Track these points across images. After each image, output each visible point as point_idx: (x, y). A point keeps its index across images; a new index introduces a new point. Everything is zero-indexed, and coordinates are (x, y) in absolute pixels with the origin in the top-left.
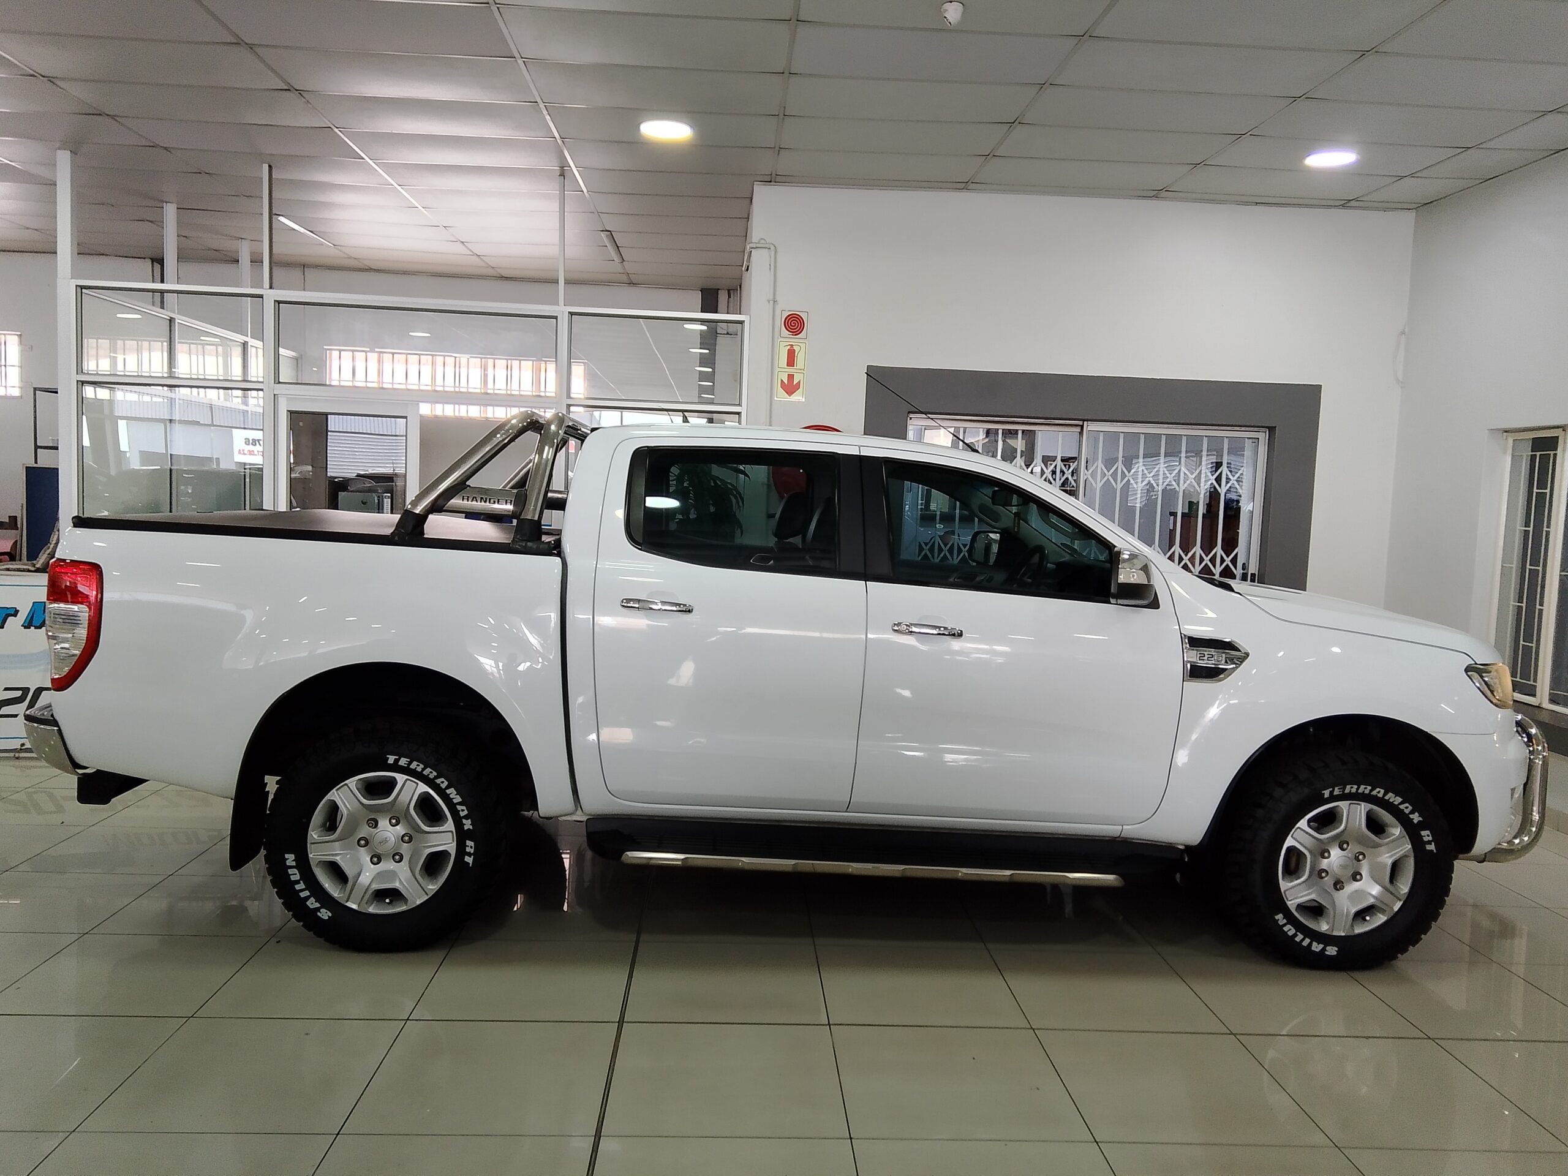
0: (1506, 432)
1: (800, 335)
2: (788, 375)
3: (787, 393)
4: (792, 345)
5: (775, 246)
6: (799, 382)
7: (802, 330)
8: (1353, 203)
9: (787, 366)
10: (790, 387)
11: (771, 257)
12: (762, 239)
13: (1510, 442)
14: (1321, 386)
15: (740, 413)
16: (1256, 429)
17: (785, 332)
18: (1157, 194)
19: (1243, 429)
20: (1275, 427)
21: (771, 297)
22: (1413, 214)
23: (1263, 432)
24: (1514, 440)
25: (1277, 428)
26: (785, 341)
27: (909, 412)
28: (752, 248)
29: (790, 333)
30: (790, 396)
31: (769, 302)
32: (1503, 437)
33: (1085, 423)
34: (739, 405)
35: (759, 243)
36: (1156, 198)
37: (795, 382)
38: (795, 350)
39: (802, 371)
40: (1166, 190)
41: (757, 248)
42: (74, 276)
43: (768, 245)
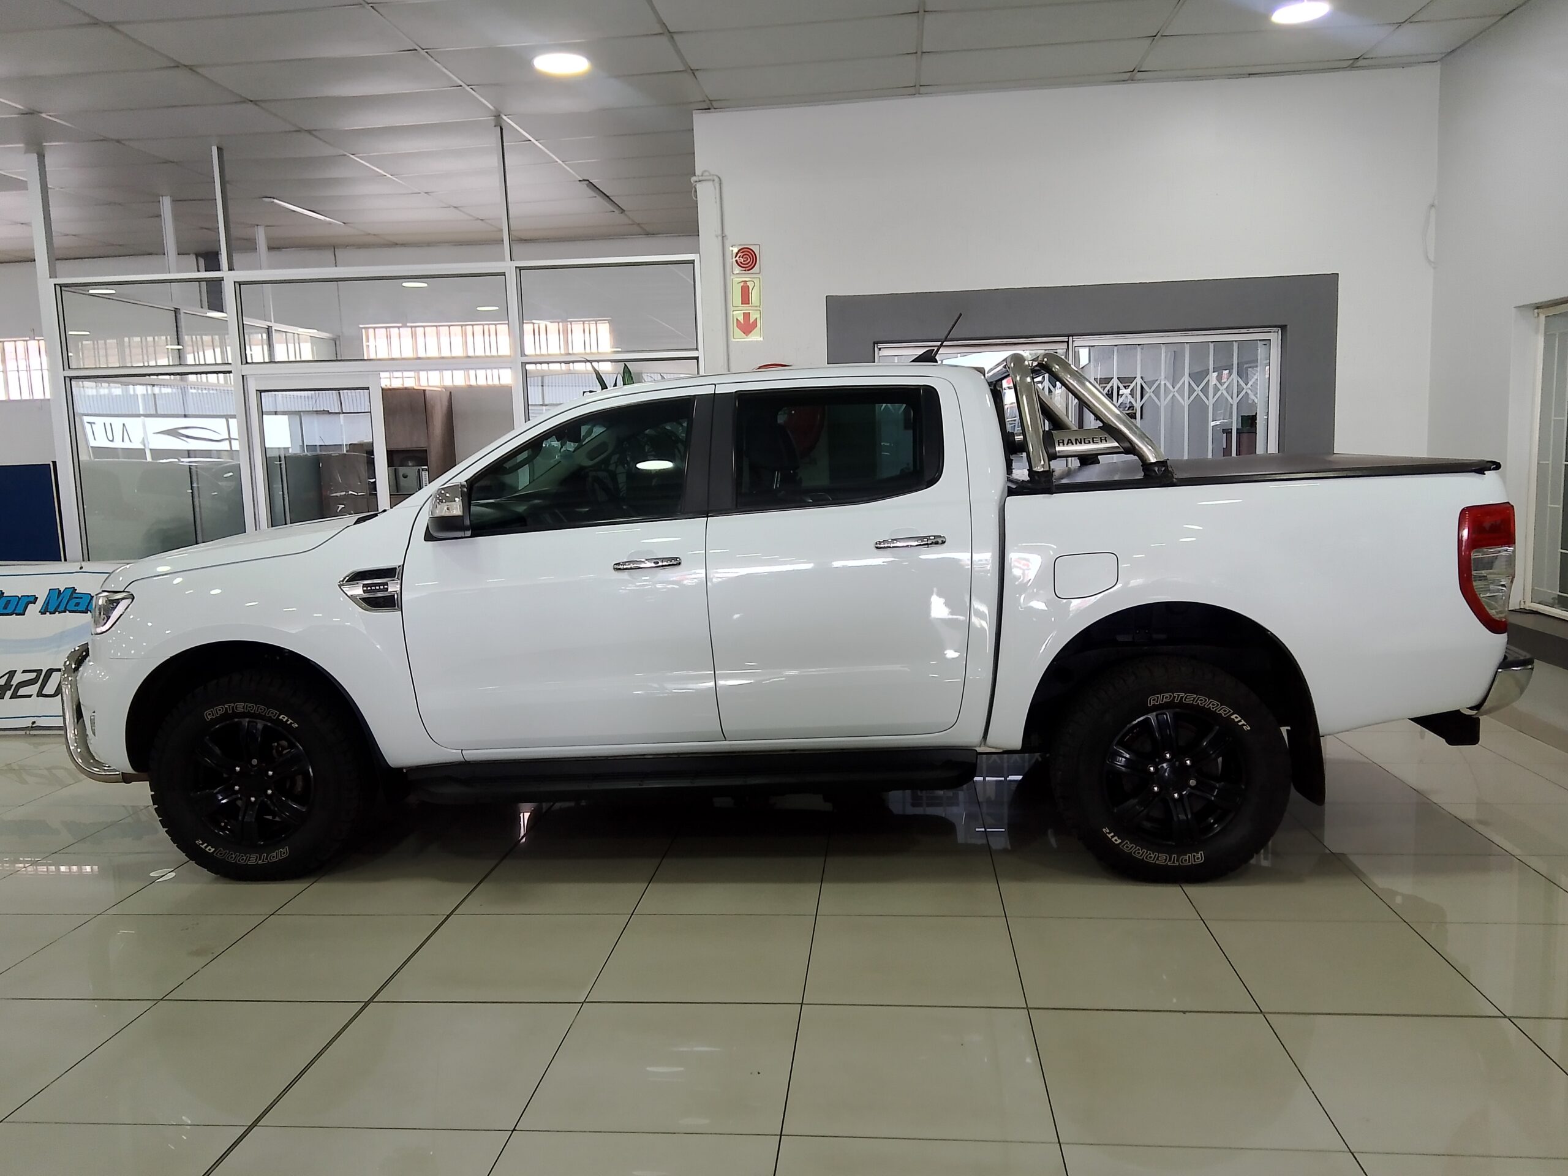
0: (1538, 308)
1: (753, 270)
2: (744, 313)
3: (744, 333)
4: (746, 281)
5: (719, 178)
6: (756, 319)
7: (754, 266)
8: (1360, 63)
9: (742, 304)
10: (747, 327)
11: (715, 188)
12: (705, 171)
13: (1542, 318)
14: (1338, 274)
15: (698, 357)
16: (1268, 329)
17: (737, 270)
18: (1133, 75)
19: (1251, 330)
20: (1286, 325)
21: (720, 232)
22: (1437, 67)
23: (1274, 332)
24: (1546, 317)
25: (1288, 327)
26: (738, 277)
27: (877, 343)
28: (696, 181)
29: (744, 269)
31: (717, 236)
32: (1533, 312)
33: (1071, 338)
34: (697, 349)
35: (702, 176)
36: (1132, 80)
37: (752, 320)
38: (748, 286)
39: (758, 308)
40: (1138, 71)
41: (700, 181)
42: (53, 274)
43: (711, 178)
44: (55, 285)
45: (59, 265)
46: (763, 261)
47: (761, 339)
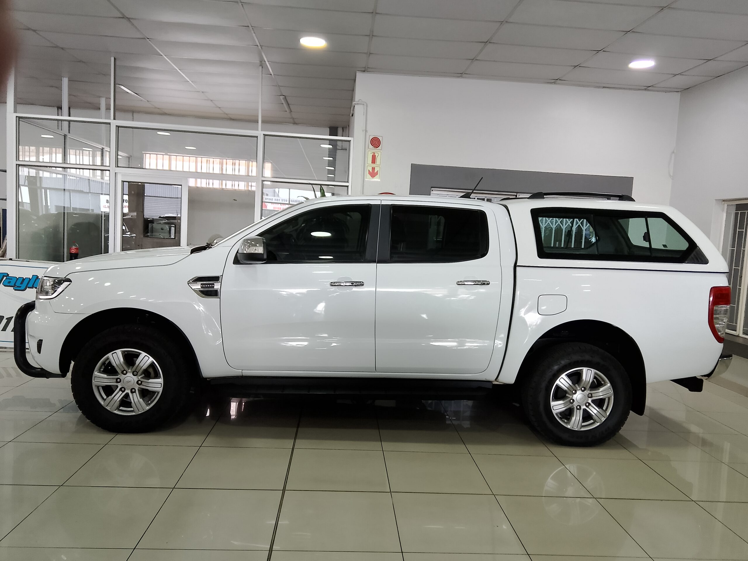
0: (724, 201)
2: (372, 167)
3: (371, 177)
4: (374, 153)
5: (366, 104)
6: (378, 171)
7: (379, 147)
8: (650, 88)
9: (372, 163)
10: (373, 174)
11: (364, 109)
12: (360, 100)
13: (726, 205)
14: (633, 178)
15: (348, 186)
17: (370, 146)
18: (555, 81)
21: (364, 129)
22: (679, 94)
26: (371, 150)
27: (432, 187)
28: (355, 104)
29: (374, 147)
30: (373, 178)
31: (363, 131)
32: (722, 203)
33: (518, 194)
34: (348, 182)
35: (358, 101)
36: (555, 83)
37: (376, 171)
38: (375, 155)
39: (379, 166)
40: (560, 80)
41: (357, 104)
42: (15, 111)
43: (363, 103)
44: (16, 117)
45: (19, 107)
46: (383, 143)
47: (380, 180)
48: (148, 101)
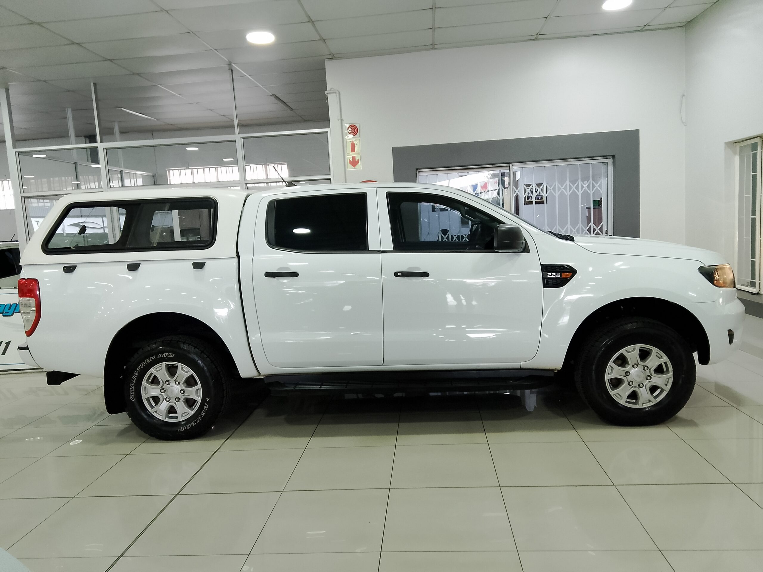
0: (735, 143)
1: (356, 135)
2: (352, 156)
4: (353, 141)
5: (339, 92)
7: (357, 133)
8: (646, 28)
9: (351, 152)
10: (354, 163)
11: (337, 96)
12: (332, 88)
13: (738, 148)
14: (639, 130)
15: (331, 178)
16: (605, 157)
17: (349, 135)
18: (536, 38)
19: (598, 158)
20: (615, 155)
21: (339, 117)
22: (683, 29)
23: (609, 158)
24: (741, 147)
25: (616, 156)
26: (349, 139)
27: (417, 169)
28: (327, 94)
29: (352, 135)
30: (354, 167)
31: (338, 120)
32: (732, 147)
33: (511, 164)
34: (330, 175)
35: (330, 90)
37: (356, 160)
38: (354, 144)
39: (359, 154)
40: (540, 35)
41: (330, 93)
42: (14, 147)
43: (335, 91)
44: (15, 152)
45: (18, 143)
46: (361, 130)
47: (361, 168)
48: (157, 119)
